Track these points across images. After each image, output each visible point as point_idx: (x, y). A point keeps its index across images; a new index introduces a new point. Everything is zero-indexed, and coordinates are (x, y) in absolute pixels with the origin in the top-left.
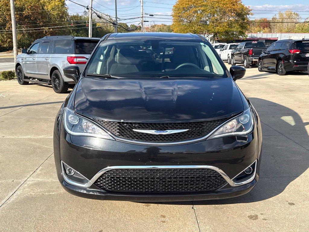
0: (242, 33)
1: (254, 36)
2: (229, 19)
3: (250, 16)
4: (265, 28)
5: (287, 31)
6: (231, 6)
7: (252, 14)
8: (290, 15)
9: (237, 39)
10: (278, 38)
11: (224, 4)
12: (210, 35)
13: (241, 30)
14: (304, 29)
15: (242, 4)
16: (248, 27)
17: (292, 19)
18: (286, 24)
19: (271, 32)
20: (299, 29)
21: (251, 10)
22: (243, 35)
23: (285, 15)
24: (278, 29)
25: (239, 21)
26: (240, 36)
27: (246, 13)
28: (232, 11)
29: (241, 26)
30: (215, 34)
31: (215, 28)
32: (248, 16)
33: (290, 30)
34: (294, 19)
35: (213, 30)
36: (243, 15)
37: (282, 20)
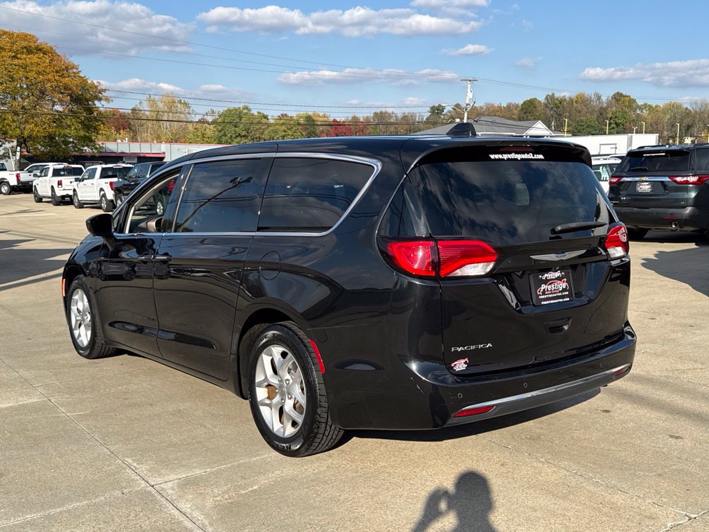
0: (88, 140)
2: (53, 106)
3: (103, 102)
4: (122, 131)
5: (172, 139)
6: (57, 78)
7: (107, 99)
8: (171, 104)
9: (78, 154)
10: (164, 153)
11: (39, 73)
12: (7, 143)
13: (87, 134)
14: (207, 136)
15: (81, 75)
16: (102, 128)
17: (176, 113)
18: (168, 123)
19: (136, 141)
20: (197, 135)
21: (105, 90)
22: (93, 146)
23: (161, 105)
24: (151, 134)
25: (81, 113)
26: (86, 148)
27: (92, 95)
28: (62, 91)
29: (85, 125)
30: (22, 140)
31: (22, 126)
32: (97, 103)
33: (177, 136)
34: (180, 113)
35: (18, 131)
36: (87, 100)
37: (157, 115)
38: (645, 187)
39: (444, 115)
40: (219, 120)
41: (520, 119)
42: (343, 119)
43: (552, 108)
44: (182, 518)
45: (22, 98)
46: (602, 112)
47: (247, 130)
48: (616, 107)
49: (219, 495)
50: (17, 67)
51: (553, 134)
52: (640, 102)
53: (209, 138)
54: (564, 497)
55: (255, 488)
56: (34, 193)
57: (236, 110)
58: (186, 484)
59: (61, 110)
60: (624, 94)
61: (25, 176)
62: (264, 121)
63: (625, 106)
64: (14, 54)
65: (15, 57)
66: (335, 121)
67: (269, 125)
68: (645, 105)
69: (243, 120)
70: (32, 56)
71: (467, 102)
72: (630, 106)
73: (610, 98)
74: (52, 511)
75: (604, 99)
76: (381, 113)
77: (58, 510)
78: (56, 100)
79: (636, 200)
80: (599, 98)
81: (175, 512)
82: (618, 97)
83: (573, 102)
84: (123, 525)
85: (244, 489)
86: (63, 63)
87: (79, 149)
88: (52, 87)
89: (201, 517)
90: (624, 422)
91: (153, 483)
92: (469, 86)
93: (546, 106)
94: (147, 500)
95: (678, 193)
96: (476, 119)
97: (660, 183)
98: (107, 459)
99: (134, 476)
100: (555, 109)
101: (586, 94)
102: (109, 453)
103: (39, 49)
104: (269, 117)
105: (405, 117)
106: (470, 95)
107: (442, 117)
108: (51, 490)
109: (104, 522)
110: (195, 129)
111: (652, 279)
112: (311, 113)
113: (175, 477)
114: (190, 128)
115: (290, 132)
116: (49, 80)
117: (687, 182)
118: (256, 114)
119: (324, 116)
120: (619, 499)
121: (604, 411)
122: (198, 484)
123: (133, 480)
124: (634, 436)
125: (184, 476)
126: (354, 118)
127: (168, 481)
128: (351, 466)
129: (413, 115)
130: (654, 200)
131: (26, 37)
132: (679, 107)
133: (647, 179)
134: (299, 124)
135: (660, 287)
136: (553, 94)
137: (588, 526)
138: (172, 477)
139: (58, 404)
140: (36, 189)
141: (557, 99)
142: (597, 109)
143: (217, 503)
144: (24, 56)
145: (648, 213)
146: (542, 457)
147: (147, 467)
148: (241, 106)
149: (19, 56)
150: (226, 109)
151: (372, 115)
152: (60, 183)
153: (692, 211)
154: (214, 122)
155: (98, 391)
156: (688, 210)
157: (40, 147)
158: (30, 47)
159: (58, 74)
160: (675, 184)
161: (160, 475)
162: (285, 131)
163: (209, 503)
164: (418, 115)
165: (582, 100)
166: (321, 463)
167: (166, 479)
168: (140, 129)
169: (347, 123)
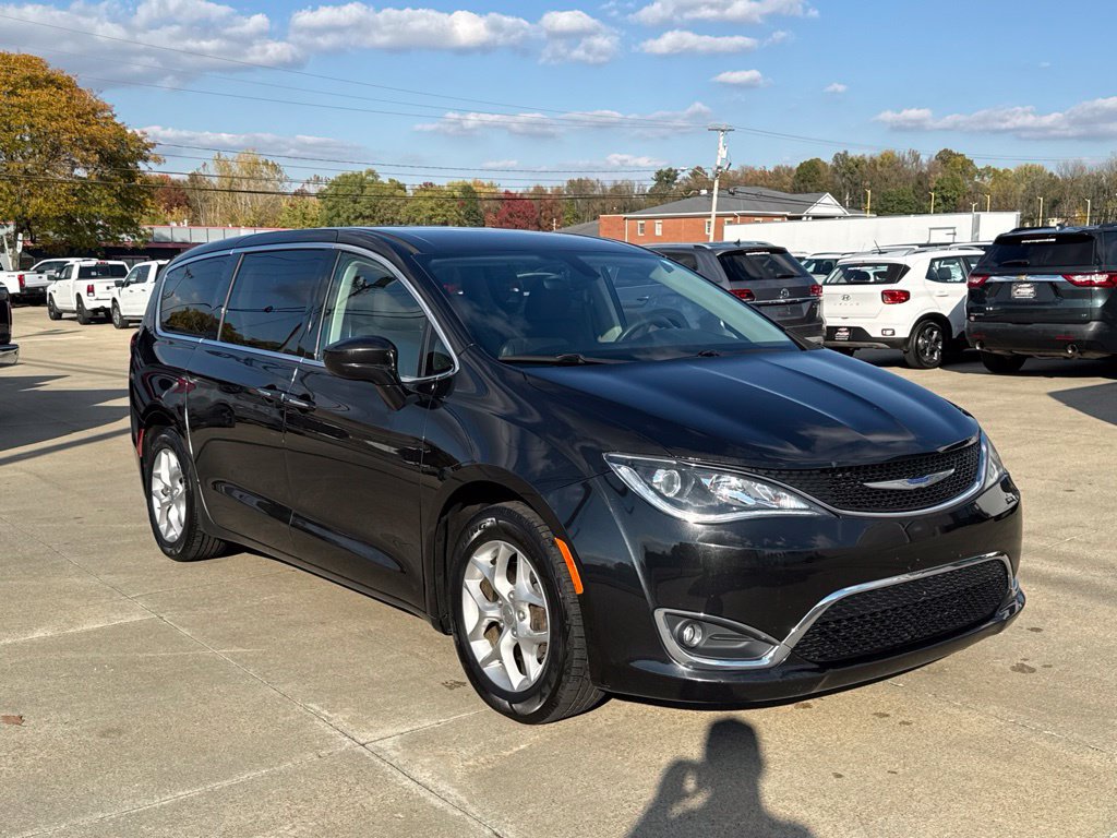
0: (127, 224)
1: (162, 236)
2: (73, 170)
3: (151, 164)
4: (175, 208)
5: (254, 222)
6: (79, 126)
7: (158, 160)
8: (252, 166)
9: (111, 244)
11: (50, 118)
13: (125, 213)
14: (309, 217)
15: (116, 120)
16: (149, 205)
17: (261, 180)
18: (248, 196)
19: (199, 225)
20: (294, 215)
21: (153, 145)
22: (135, 232)
23: (236, 169)
24: (220, 214)
25: (115, 181)
26: (124, 235)
27: (133, 152)
28: (88, 146)
29: (122, 199)
30: (23, 223)
31: (25, 201)
32: (142, 165)
33: (263, 217)
34: (267, 180)
35: (18, 209)
36: (125, 161)
37: (231, 184)
38: (1025, 291)
39: (677, 184)
40: (330, 192)
41: (795, 191)
42: (520, 191)
43: (844, 175)
44: (423, 793)
45: (24, 158)
46: (921, 180)
47: (373, 207)
48: (942, 171)
49: (470, 758)
50: (16, 109)
51: (848, 214)
52: (980, 165)
53: (313, 220)
54: (1009, 758)
55: (522, 747)
56: (49, 305)
57: (356, 176)
58: (414, 742)
59: (85, 175)
60: (955, 151)
61: (32, 279)
62: (399, 192)
63: (957, 170)
64: (11, 88)
65: (13, 93)
66: (507, 193)
67: (407, 200)
68: (988, 169)
69: (367, 191)
70: (39, 91)
71: (719, 164)
72: (964, 171)
73: (934, 159)
74: (217, 785)
75: (924, 159)
76: (580, 181)
77: (226, 783)
78: (77, 161)
79: (1012, 311)
80: (917, 158)
81: (407, 783)
82: (946, 157)
83: (875, 165)
84: (335, 805)
85: (506, 748)
86: (87, 102)
87: (114, 237)
88: (70, 139)
89: (453, 792)
90: (1067, 645)
91: (362, 741)
92: (722, 138)
93: (835, 170)
94: (361, 766)
95: (1076, 300)
96: (731, 190)
97: (1048, 285)
98: (279, 706)
99: (329, 731)
100: (848, 175)
101: (897, 152)
102: (279, 695)
103: (50, 81)
104: (407, 187)
105: (616, 188)
106: (723, 153)
107: (675, 187)
108: (205, 753)
109: (303, 800)
110: (291, 206)
111: (1051, 431)
112: (470, 181)
113: (394, 731)
114: (284, 205)
115: (440, 211)
116: (66, 130)
117: (1091, 283)
118: (387, 182)
119: (491, 186)
120: (1092, 760)
121: (1032, 630)
122: (433, 742)
123: (330, 736)
124: (1089, 666)
125: (407, 729)
126: (538, 188)
127: (385, 737)
128: (662, 714)
129: (630, 186)
130: (1038, 310)
131: (30, 61)
132: (1039, 171)
133: (1029, 278)
134: (454, 197)
135: (1068, 443)
136: (846, 152)
137: (1058, 800)
138: (389, 731)
139: (176, 623)
140: (51, 299)
141: (852, 160)
142: (914, 174)
143: (471, 770)
144: (27, 92)
145: (1031, 330)
146: (956, 700)
147: (347, 717)
148: (363, 169)
149: (19, 91)
150: (339, 174)
151: (566, 185)
152: (90, 290)
153: (1098, 328)
154: (321, 195)
155: (234, 603)
156: (1093, 326)
157: (51, 234)
158: (37, 77)
159: (81, 120)
160: (1071, 286)
161: (370, 728)
162: (432, 209)
163: (459, 769)
164: (636, 183)
165: (890, 162)
166: (614, 709)
167: (381, 733)
168: (204, 205)
169: (527, 197)
